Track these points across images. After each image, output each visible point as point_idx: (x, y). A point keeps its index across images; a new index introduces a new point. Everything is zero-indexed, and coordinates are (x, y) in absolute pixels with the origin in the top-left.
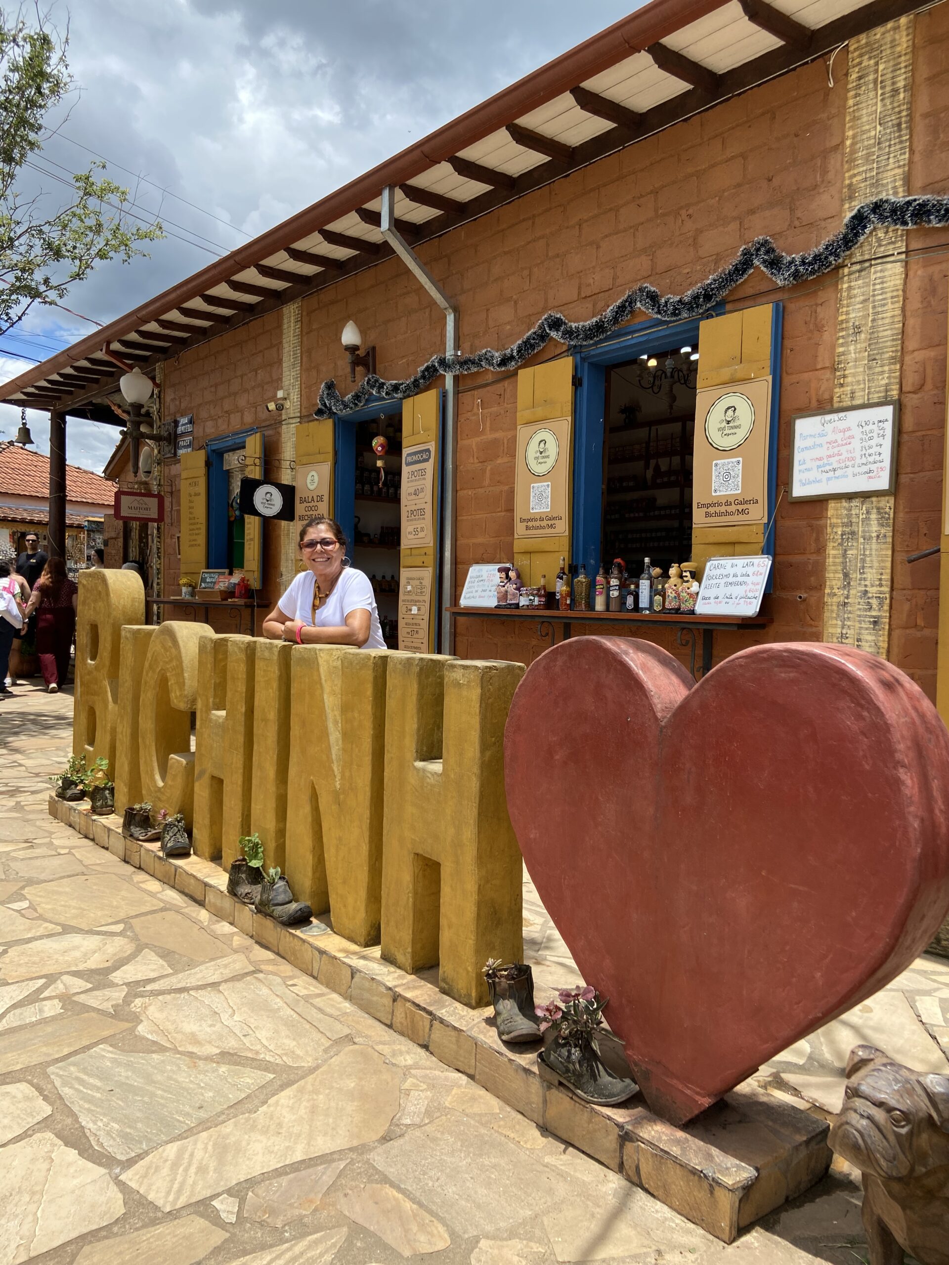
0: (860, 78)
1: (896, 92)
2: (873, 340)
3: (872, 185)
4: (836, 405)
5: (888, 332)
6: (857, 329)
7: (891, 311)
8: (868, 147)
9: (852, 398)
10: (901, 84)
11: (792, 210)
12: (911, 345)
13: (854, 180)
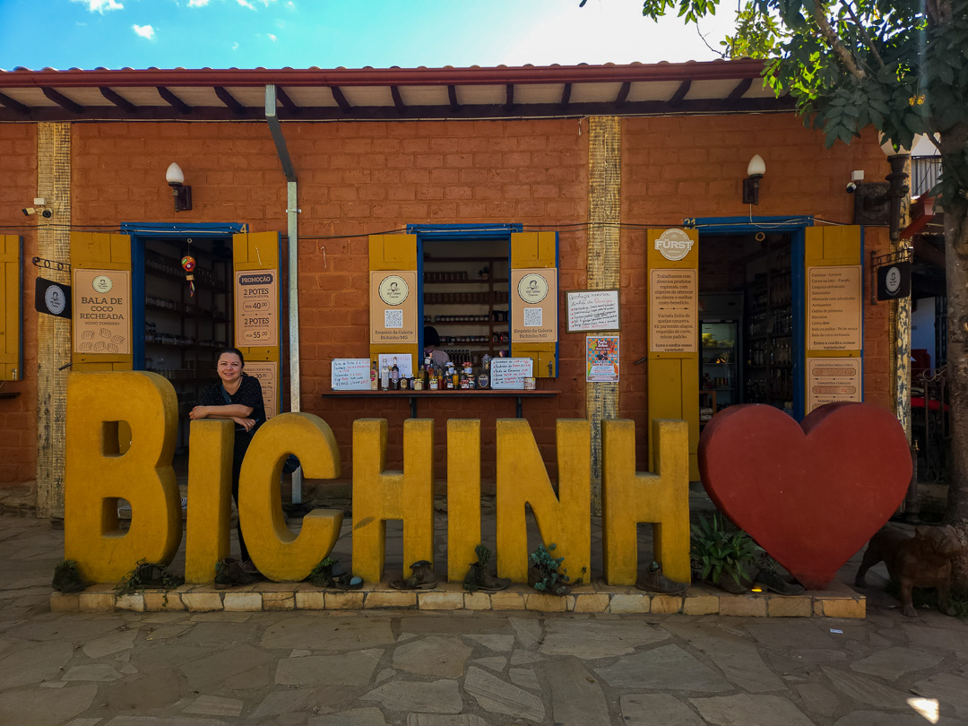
0: (596, 137)
1: (613, 150)
2: (606, 261)
3: (603, 189)
4: (589, 288)
5: (613, 259)
6: (598, 255)
7: (614, 249)
8: (601, 171)
9: (597, 286)
10: (616, 147)
11: (560, 189)
12: (624, 266)
13: (594, 184)
